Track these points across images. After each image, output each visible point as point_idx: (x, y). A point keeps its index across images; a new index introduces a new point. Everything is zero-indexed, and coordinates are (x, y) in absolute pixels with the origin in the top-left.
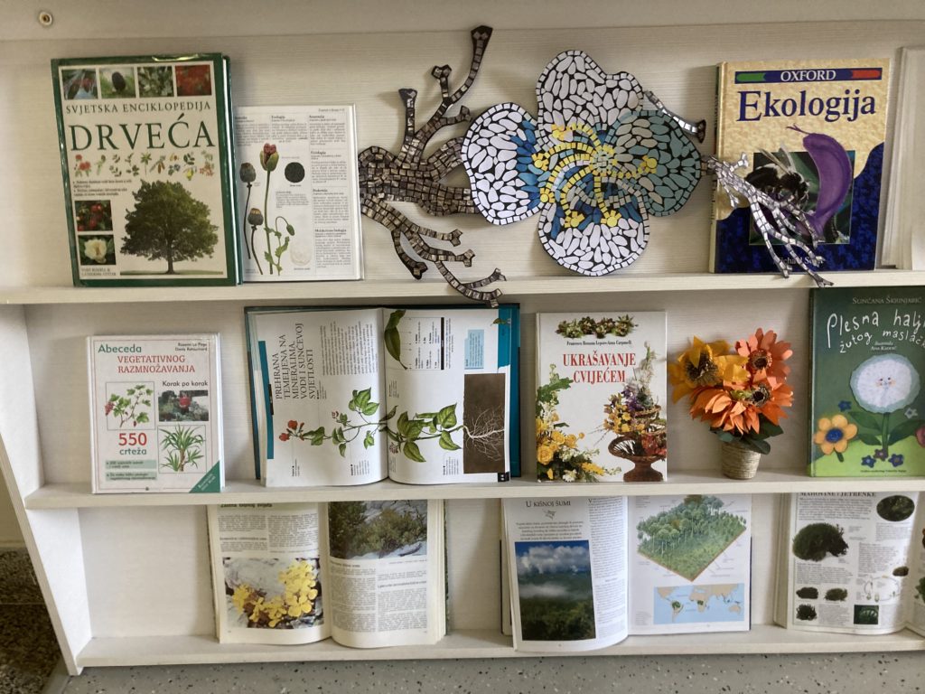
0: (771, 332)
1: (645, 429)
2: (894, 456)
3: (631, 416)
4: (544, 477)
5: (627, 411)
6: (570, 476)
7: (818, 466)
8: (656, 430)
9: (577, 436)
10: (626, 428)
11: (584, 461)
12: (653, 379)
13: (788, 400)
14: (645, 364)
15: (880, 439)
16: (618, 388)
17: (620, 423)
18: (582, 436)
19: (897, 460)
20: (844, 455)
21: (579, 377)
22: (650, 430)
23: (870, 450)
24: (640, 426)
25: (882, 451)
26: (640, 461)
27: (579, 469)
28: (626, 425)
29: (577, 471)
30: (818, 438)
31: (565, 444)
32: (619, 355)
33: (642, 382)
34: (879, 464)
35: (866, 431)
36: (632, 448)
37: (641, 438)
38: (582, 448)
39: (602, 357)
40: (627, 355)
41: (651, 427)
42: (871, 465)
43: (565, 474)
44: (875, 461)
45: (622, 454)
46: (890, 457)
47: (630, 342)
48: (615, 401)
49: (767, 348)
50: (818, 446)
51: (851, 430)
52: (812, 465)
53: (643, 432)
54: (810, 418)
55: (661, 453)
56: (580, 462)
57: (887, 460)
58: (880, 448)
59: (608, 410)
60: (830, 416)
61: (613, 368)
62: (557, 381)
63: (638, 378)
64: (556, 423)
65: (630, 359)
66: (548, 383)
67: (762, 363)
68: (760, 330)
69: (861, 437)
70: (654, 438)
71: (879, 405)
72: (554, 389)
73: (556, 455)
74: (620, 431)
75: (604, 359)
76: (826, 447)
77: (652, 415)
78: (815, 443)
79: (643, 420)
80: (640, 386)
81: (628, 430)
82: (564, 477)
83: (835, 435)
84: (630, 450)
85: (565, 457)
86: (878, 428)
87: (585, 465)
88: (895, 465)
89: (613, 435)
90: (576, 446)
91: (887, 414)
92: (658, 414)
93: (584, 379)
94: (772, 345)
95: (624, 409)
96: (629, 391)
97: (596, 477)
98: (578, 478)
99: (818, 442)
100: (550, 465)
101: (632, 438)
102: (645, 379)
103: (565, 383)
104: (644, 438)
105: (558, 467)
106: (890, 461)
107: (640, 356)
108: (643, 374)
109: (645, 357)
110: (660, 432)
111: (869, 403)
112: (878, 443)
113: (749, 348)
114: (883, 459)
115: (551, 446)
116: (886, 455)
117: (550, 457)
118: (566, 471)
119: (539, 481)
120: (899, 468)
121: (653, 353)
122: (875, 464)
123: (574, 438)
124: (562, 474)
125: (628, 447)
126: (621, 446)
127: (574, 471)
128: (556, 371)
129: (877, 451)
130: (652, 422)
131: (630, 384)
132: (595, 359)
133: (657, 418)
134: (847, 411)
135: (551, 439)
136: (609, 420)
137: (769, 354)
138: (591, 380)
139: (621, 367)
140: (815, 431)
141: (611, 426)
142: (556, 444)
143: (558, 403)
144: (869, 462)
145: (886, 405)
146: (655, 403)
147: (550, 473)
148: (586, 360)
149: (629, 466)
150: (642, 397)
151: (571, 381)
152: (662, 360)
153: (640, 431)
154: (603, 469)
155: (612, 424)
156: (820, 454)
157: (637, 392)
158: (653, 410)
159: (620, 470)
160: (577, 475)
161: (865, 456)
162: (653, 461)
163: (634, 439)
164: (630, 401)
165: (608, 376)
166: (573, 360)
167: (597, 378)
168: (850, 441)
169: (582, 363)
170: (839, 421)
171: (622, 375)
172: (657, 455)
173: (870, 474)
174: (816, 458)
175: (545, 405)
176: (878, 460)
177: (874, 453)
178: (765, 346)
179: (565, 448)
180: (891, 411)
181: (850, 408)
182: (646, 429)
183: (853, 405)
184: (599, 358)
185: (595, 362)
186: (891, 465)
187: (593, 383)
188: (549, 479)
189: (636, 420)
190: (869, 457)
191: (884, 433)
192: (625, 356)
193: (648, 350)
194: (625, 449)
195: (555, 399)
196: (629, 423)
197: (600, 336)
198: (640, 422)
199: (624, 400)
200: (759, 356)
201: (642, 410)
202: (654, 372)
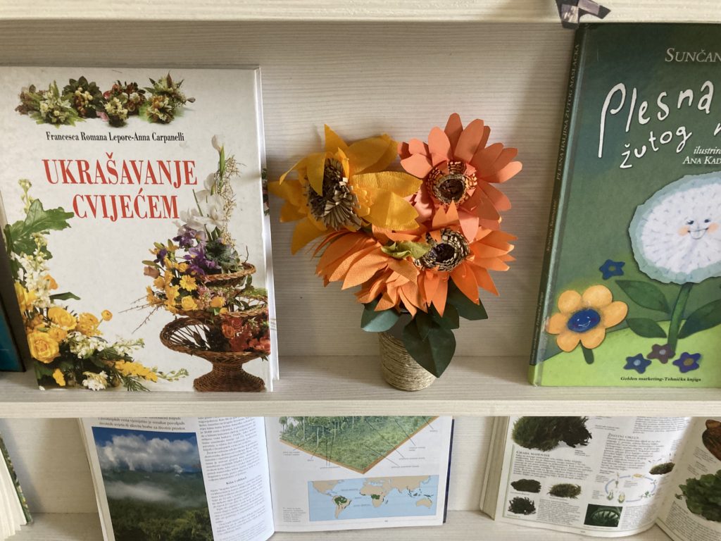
0: (478, 123)
1: (226, 306)
2: (685, 355)
3: (198, 282)
4: (49, 382)
5: (188, 272)
6: (96, 381)
7: (548, 370)
8: (247, 307)
9: (99, 318)
10: (189, 303)
11: (118, 358)
12: (235, 212)
13: (502, 260)
14: (218, 182)
15: (665, 327)
16: (167, 230)
17: (177, 294)
18: (108, 316)
19: (689, 363)
20: (595, 352)
21: (83, 206)
22: (236, 307)
23: (644, 346)
24: (217, 301)
25: (665, 347)
26: (219, 360)
27: (110, 371)
28: (189, 298)
29: (108, 373)
30: (554, 324)
31: (77, 329)
32: (161, 163)
33: (213, 218)
34: (656, 367)
35: (643, 314)
36: (204, 338)
37: (219, 322)
38: (109, 336)
39: (125, 167)
40: (177, 163)
41: (238, 303)
42: (641, 369)
43: (86, 377)
44: (649, 363)
45: (186, 347)
46: (677, 357)
47: (180, 137)
48: (162, 254)
49: (469, 157)
50: (552, 337)
51: (617, 312)
52: (537, 367)
53: (223, 311)
54: (543, 289)
55: (259, 347)
56: (110, 359)
57: (671, 361)
58: (662, 342)
59: (152, 270)
60: (582, 286)
61: (150, 189)
62: (40, 215)
63: (205, 211)
64: (53, 292)
65: (184, 172)
66: (23, 217)
67: (455, 190)
68: (455, 118)
69: (632, 324)
70: (245, 321)
71: (676, 270)
72: (37, 230)
73: (64, 348)
74: (179, 309)
75: (131, 172)
76: (568, 340)
77: (239, 280)
78: (546, 332)
79: (221, 291)
80: (211, 228)
81: (195, 307)
82: (85, 383)
83: (585, 319)
84: (201, 342)
85: (82, 351)
86: (666, 308)
87: (120, 365)
88: (684, 369)
89: (166, 316)
90: (99, 333)
91: (688, 286)
92: (250, 280)
93: (94, 211)
94: (478, 150)
95: (183, 269)
96: (188, 236)
97: (143, 383)
98: (111, 385)
99: (552, 331)
100: (55, 363)
101: (202, 321)
102: (219, 213)
103: (58, 219)
104: (226, 322)
105: (70, 367)
106: (675, 363)
107: (205, 167)
108: (214, 203)
109: (215, 169)
110: (255, 312)
111: (658, 265)
112: (662, 335)
113: (429, 157)
114: (664, 360)
115: (52, 331)
116: (671, 354)
117: (52, 351)
118: (87, 373)
119: (42, 388)
120: (691, 374)
121: (231, 161)
122: (648, 368)
123: (92, 319)
124: (81, 378)
125: (197, 336)
126: (184, 333)
127: (103, 374)
128: (33, 194)
129: (656, 348)
130: (239, 293)
131: (190, 222)
132: (113, 171)
133: (249, 287)
134: (614, 278)
135: (49, 320)
136: (155, 289)
137: (471, 171)
138: (110, 212)
139: (168, 189)
140: (550, 313)
141: (160, 300)
142: (61, 330)
143: (49, 256)
144: (637, 364)
145: (688, 271)
146: (242, 259)
147: (58, 376)
148: (92, 171)
149: (202, 367)
150: (216, 247)
151: (70, 215)
152: (253, 177)
153: (218, 309)
154: (154, 370)
155: (162, 296)
156: (554, 351)
157: (204, 238)
158: (240, 272)
159: (186, 373)
160: (108, 380)
161: (633, 355)
162: (246, 359)
163: (208, 323)
164: (193, 255)
165: (144, 207)
166: (66, 172)
167: (119, 209)
168: (610, 331)
169: (85, 177)
170: (597, 295)
171: (171, 205)
172: (251, 350)
173: (638, 383)
174: (545, 358)
175: (24, 260)
176: (655, 362)
177: (650, 350)
178: (465, 153)
179: (79, 337)
180: (698, 280)
181: (621, 273)
182: (228, 305)
183: (628, 268)
184: (119, 169)
185: (113, 178)
186: (677, 368)
187: (114, 218)
188: (58, 386)
189: (208, 291)
190: (640, 357)
191: (675, 317)
192: (173, 165)
193: (221, 153)
194: (192, 340)
195: (44, 249)
196: (195, 294)
197: (116, 121)
198: (215, 294)
199: (180, 254)
200: (449, 173)
201: (219, 272)
202: (237, 199)
